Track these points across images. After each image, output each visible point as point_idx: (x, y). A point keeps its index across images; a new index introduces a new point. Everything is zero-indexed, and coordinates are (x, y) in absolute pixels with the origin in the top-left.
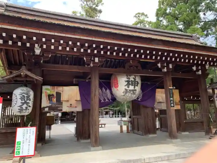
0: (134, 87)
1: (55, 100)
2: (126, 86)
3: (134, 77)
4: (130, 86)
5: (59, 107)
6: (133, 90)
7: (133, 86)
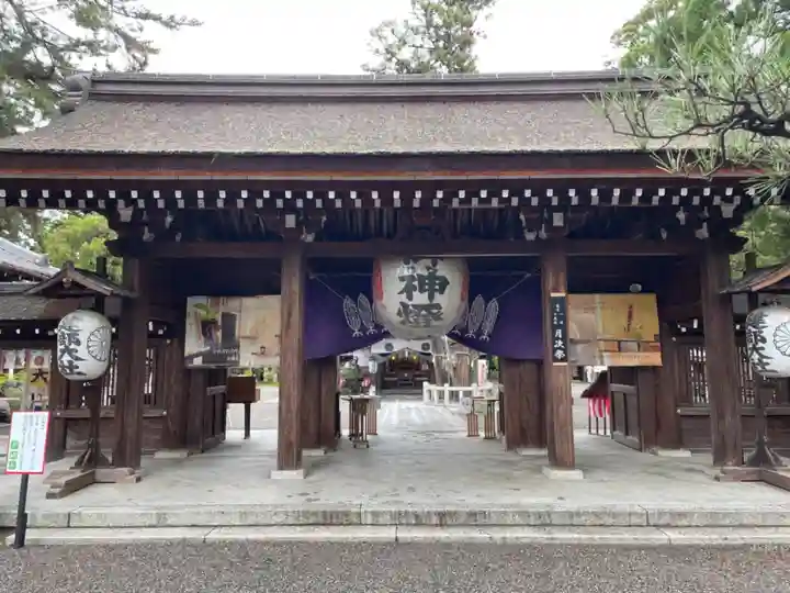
0: (431, 297)
1: (219, 334)
2: (401, 293)
3: (428, 262)
4: (416, 294)
5: (231, 356)
6: (427, 308)
7: (427, 293)
